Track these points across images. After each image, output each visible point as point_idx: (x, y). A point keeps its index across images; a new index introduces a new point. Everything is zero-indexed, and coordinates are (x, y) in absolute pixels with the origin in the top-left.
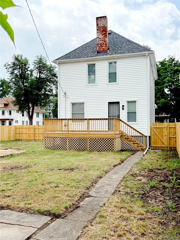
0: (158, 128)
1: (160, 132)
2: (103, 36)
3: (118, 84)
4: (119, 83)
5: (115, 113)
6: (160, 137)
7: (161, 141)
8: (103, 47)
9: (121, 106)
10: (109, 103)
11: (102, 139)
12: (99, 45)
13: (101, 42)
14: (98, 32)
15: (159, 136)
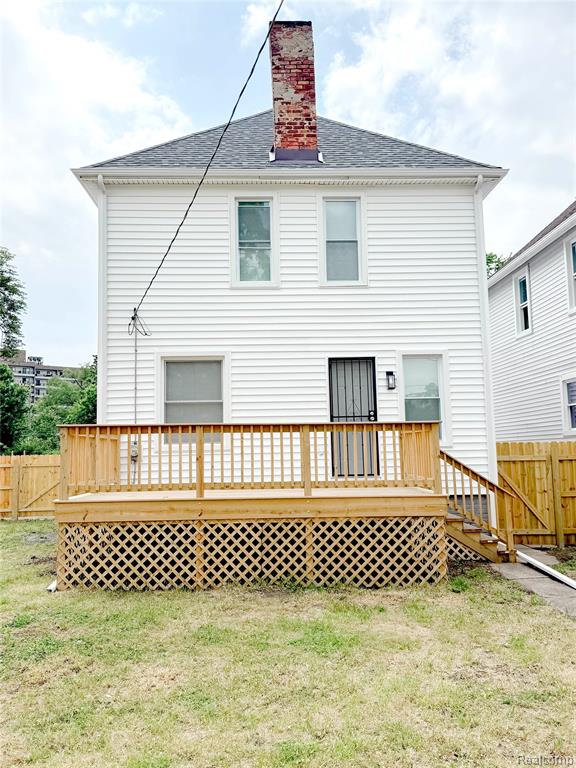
0: (514, 462)
1: (523, 475)
2: (302, 95)
3: (366, 287)
4: (372, 284)
5: (357, 402)
6: (525, 499)
7: (528, 513)
8: (301, 139)
9: (380, 376)
10: (330, 360)
11: (379, 524)
12: (283, 129)
13: (291, 117)
14: (279, 76)
15: (520, 492)
